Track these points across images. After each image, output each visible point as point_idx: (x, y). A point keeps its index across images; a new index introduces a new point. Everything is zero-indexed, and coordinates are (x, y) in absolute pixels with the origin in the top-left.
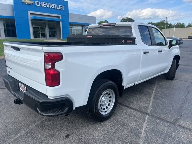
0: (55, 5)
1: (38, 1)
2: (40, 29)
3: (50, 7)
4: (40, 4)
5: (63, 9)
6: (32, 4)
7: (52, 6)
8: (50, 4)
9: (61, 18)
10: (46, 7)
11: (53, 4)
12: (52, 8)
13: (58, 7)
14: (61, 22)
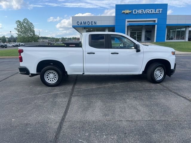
0: (152, 10)
1: (135, 9)
2: (137, 33)
3: (147, 13)
4: (137, 11)
5: (161, 12)
6: (130, 13)
7: (148, 12)
8: (147, 10)
9: (156, 22)
10: (142, 13)
11: (150, 9)
12: (149, 13)
13: (155, 11)
14: (156, 26)
